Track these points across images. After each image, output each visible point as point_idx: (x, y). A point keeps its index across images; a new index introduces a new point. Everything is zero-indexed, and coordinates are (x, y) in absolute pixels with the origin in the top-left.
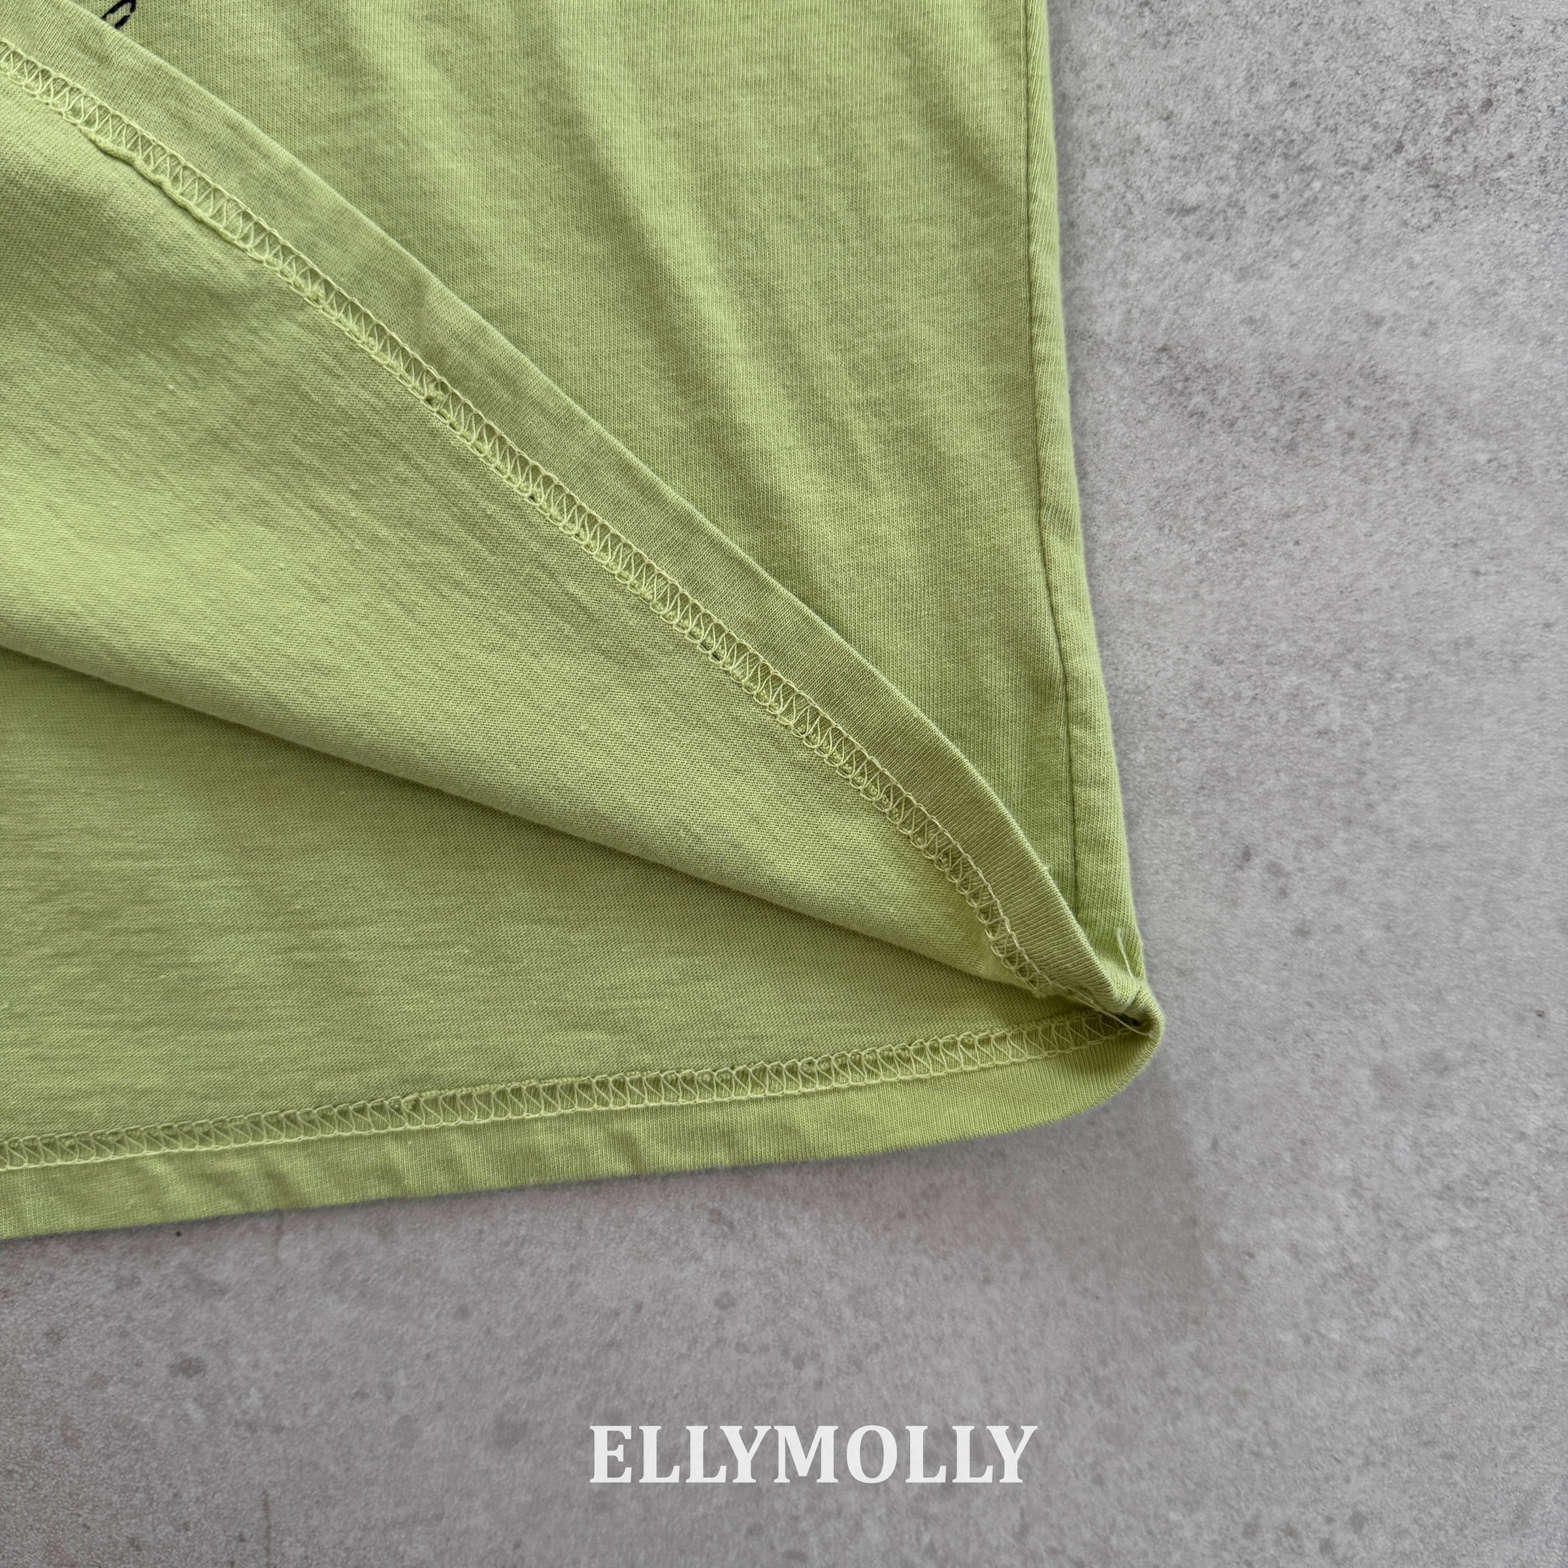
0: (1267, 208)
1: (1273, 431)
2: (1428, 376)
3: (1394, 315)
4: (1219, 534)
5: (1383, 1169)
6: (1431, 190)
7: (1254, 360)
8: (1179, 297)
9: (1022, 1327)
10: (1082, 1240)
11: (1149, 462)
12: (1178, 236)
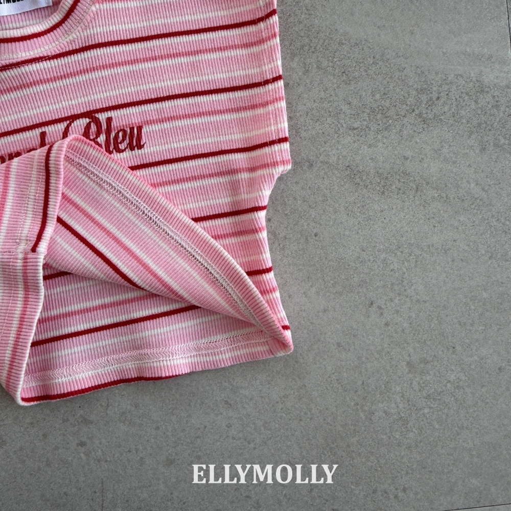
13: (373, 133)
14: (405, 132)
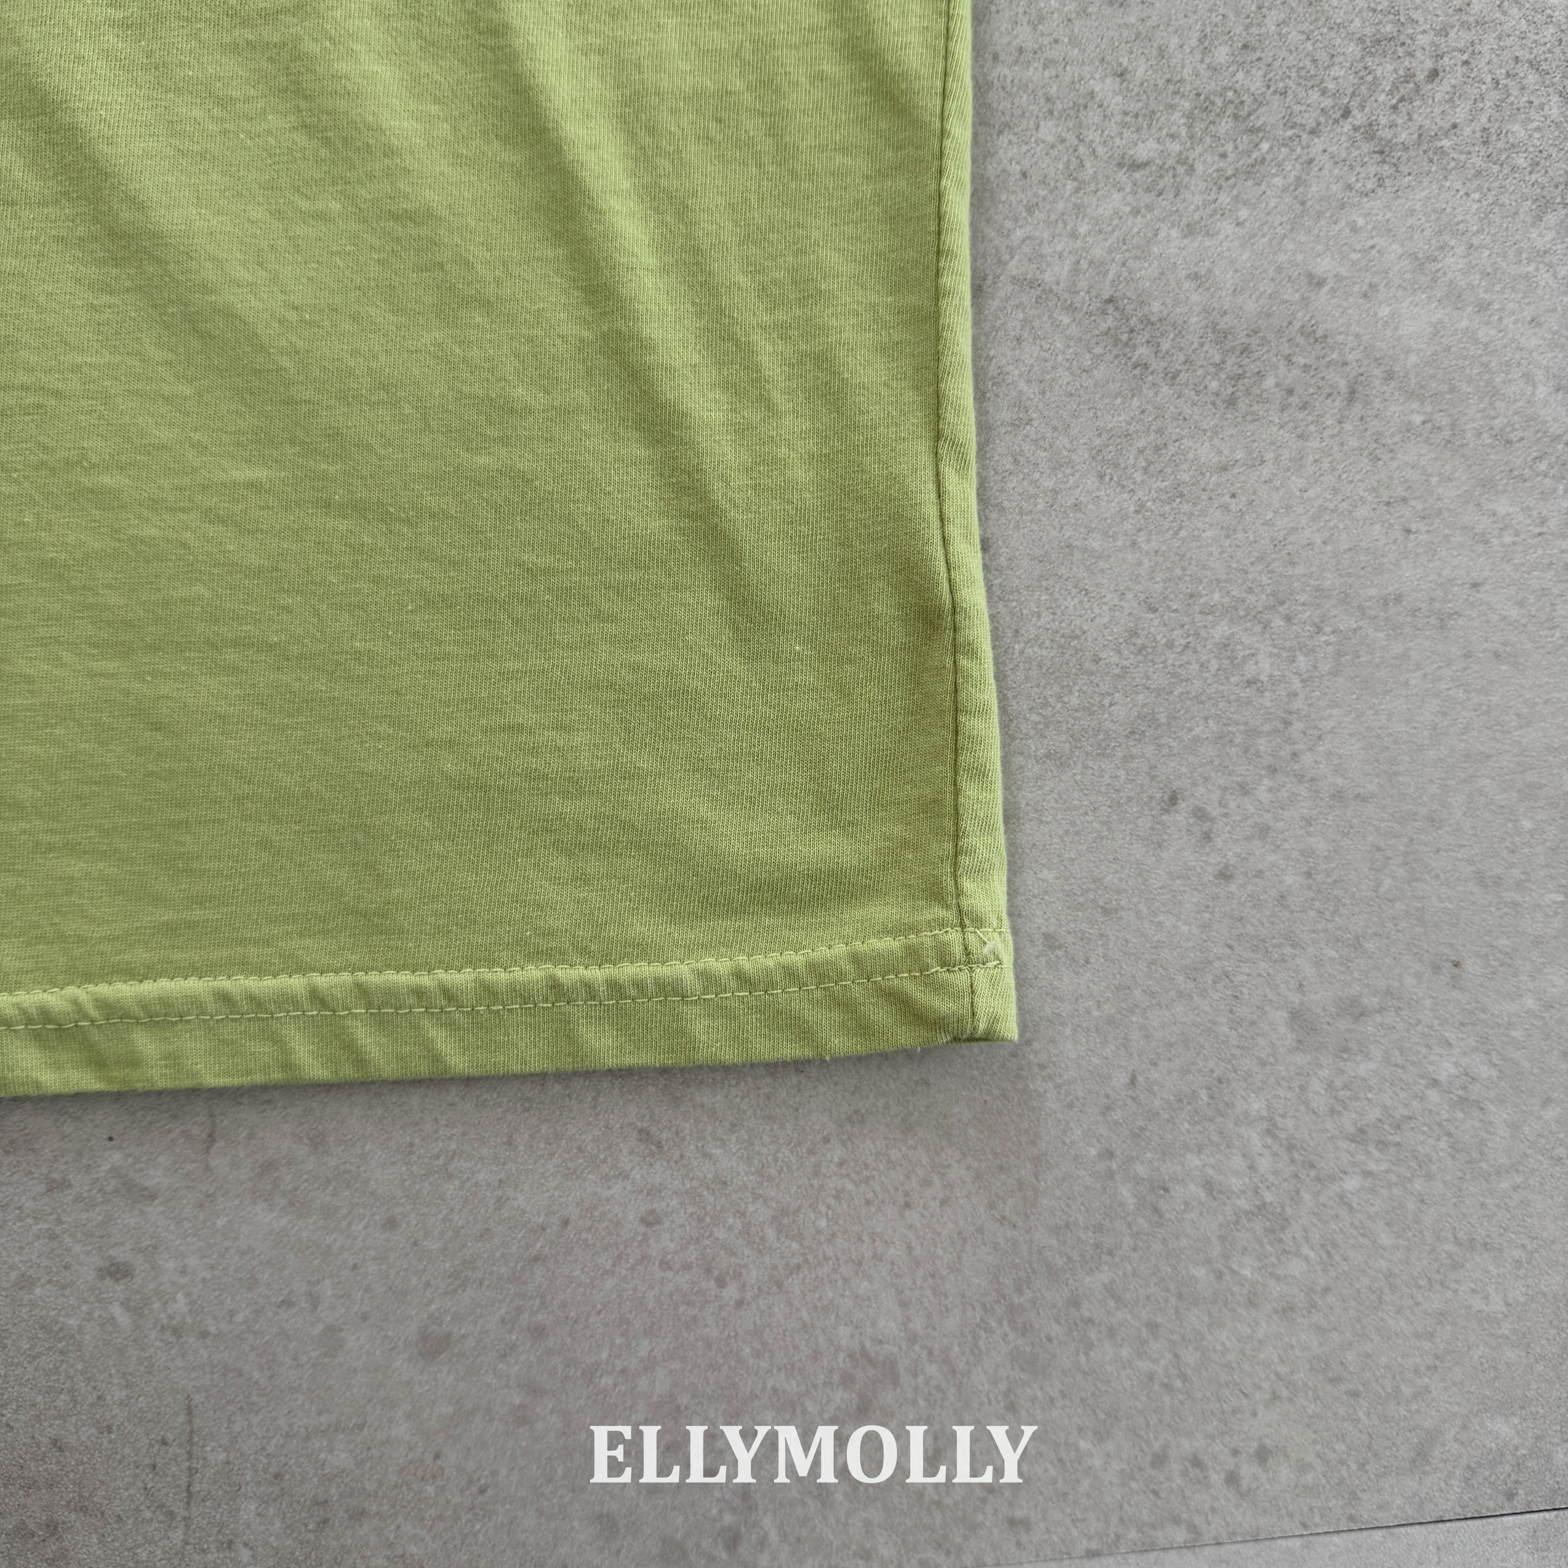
0: (1215, 167)
1: (1214, 385)
2: (1367, 337)
3: (1336, 276)
4: (1158, 484)
5: (1297, 1110)
6: (1375, 156)
7: (1199, 314)
8: (1127, 250)
9: (941, 1253)
10: (1001, 1169)
11: (1092, 411)
12: (1128, 190)
13: (1203, 185)
14: (1314, 189)
